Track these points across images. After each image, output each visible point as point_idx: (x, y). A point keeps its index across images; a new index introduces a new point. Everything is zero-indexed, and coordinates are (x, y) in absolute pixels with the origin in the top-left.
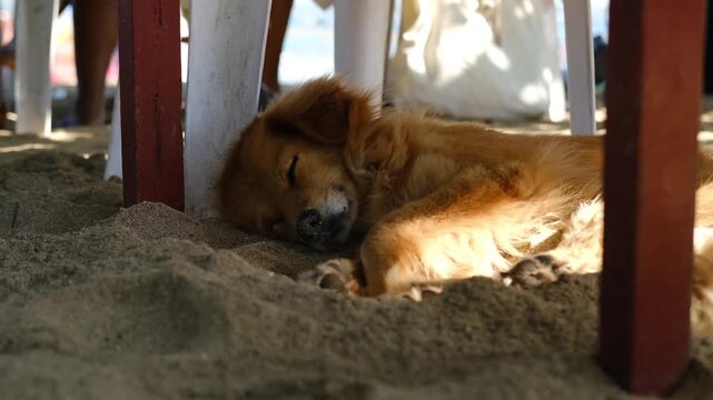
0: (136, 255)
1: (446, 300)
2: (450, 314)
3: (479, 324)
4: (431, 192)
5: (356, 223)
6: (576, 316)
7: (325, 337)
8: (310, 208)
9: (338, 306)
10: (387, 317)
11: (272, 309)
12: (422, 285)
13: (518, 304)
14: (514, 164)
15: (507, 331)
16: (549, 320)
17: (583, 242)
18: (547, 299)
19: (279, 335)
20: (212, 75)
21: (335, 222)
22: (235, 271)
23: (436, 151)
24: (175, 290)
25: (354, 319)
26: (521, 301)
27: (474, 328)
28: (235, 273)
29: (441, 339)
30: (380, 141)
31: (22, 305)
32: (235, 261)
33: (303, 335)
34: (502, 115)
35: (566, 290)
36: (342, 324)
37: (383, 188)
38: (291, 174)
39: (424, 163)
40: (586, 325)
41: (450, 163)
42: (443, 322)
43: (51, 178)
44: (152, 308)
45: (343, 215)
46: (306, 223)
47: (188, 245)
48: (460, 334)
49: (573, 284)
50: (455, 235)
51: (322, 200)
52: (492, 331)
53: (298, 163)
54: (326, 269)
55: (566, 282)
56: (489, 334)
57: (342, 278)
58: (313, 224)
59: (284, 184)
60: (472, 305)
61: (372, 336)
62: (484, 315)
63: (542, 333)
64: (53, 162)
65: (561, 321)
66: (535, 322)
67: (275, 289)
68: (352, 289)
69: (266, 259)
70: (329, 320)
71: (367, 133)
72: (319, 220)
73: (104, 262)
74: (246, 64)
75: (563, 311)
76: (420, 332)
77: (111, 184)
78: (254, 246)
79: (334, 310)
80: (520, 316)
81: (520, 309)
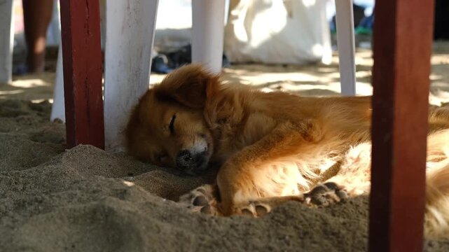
0: (80, 189)
1: (272, 218)
2: (275, 227)
3: (293, 234)
4: (259, 140)
5: (212, 158)
6: (352, 228)
7: (200, 245)
8: (184, 149)
9: (206, 223)
10: (237, 230)
11: (167, 227)
12: (255, 202)
13: (317, 220)
14: (310, 120)
15: (311, 238)
16: (336, 231)
17: (354, 171)
18: (334, 215)
19: (173, 245)
20: (120, 62)
21: (200, 157)
22: (142, 200)
23: (261, 111)
24: (107, 216)
25: (218, 232)
26: (318, 218)
27: (291, 237)
28: (142, 201)
29: (271, 245)
30: (226, 105)
31: (13, 228)
32: (142, 192)
33: (187, 244)
34: (294, 61)
35: (345, 208)
36: (210, 235)
37: (229, 135)
38: (171, 126)
39: (254, 120)
40: (359, 234)
41: (270, 119)
42: (271, 233)
43: (18, 121)
44: (92, 227)
45: (204, 153)
46: (182, 159)
47: (112, 182)
48: (282, 241)
49: (349, 204)
50: (275, 167)
51: (192, 144)
52: (302, 238)
53: (176, 119)
54: (196, 193)
55: (345, 203)
56: (300, 241)
57: (207, 199)
58: (187, 159)
59: (167, 133)
60: (289, 222)
61: (229, 244)
62: (296, 227)
63: (332, 239)
64: (17, 107)
65: (344, 232)
66: (328, 232)
67: (167, 211)
68: (213, 205)
69: (158, 182)
70: (202, 233)
71: (218, 100)
72: (190, 157)
73: (60, 194)
74: (141, 56)
75: (344, 224)
76: (258, 240)
77: (56, 123)
78: (150, 174)
79: (204, 226)
80: (318, 228)
81: (318, 223)
